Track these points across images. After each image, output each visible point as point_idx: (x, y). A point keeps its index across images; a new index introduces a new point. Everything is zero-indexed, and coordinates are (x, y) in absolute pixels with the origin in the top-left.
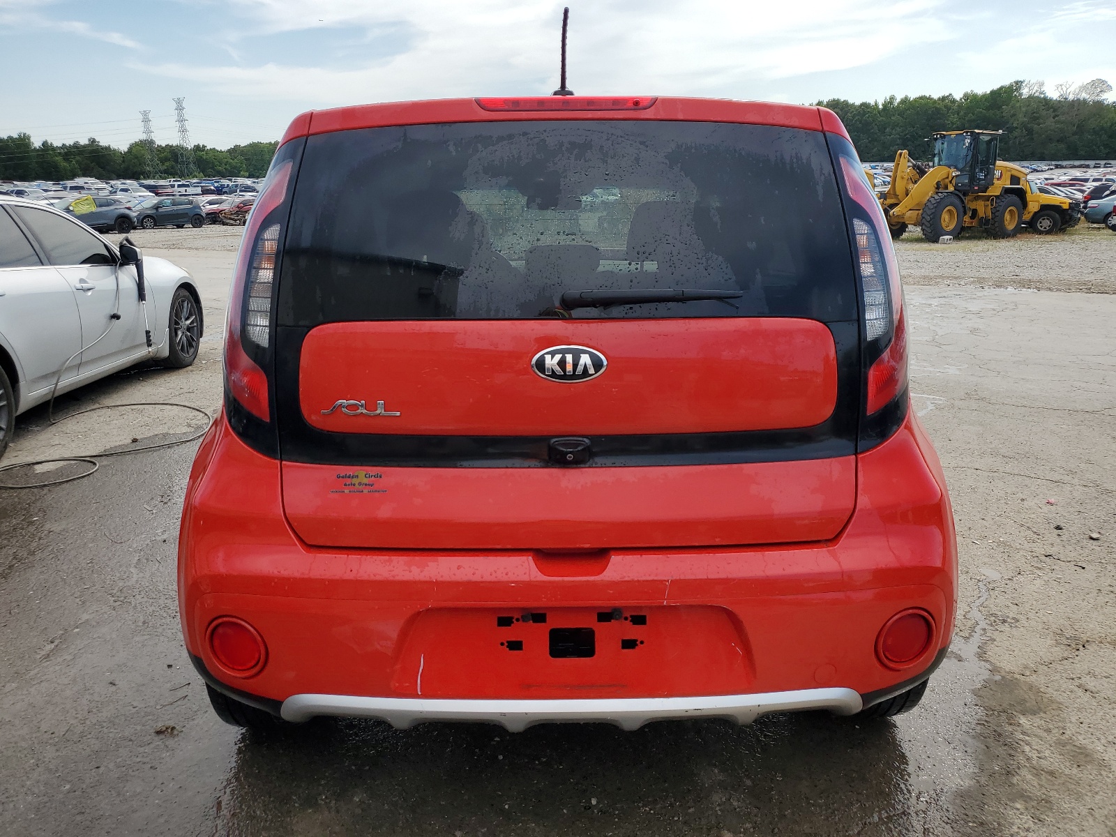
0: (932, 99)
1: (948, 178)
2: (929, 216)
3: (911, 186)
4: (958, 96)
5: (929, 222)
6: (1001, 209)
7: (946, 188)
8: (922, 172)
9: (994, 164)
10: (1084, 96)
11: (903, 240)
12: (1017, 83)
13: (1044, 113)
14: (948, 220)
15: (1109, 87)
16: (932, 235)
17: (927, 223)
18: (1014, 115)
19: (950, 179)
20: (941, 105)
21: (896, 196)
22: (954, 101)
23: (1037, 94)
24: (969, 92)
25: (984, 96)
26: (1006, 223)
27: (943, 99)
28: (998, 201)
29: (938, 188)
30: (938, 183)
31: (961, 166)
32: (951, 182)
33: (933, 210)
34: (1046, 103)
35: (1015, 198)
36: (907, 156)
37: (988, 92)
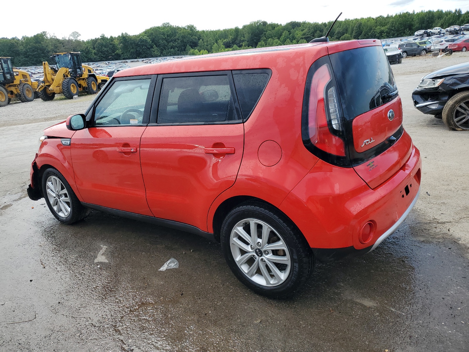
0: (8, 39)
1: (67, 72)
2: (66, 88)
3: (53, 77)
4: (20, 38)
5: (67, 91)
6: (89, 83)
7: (67, 76)
8: (56, 71)
9: (81, 66)
10: (71, 38)
11: (55, 100)
12: (44, 32)
13: (59, 45)
14: (74, 90)
15: (80, 35)
16: (70, 97)
17: (66, 92)
18: (47, 46)
19: (68, 72)
20: (13, 42)
21: (48, 81)
22: (18, 40)
23: (53, 37)
24: (24, 36)
25: (31, 38)
26: (93, 88)
27: (13, 39)
28: (88, 80)
29: (64, 77)
30: (64, 75)
31: (69, 67)
32: (68, 73)
33: (67, 86)
34: (58, 40)
35: (92, 78)
36: (47, 64)
37: (33, 36)
